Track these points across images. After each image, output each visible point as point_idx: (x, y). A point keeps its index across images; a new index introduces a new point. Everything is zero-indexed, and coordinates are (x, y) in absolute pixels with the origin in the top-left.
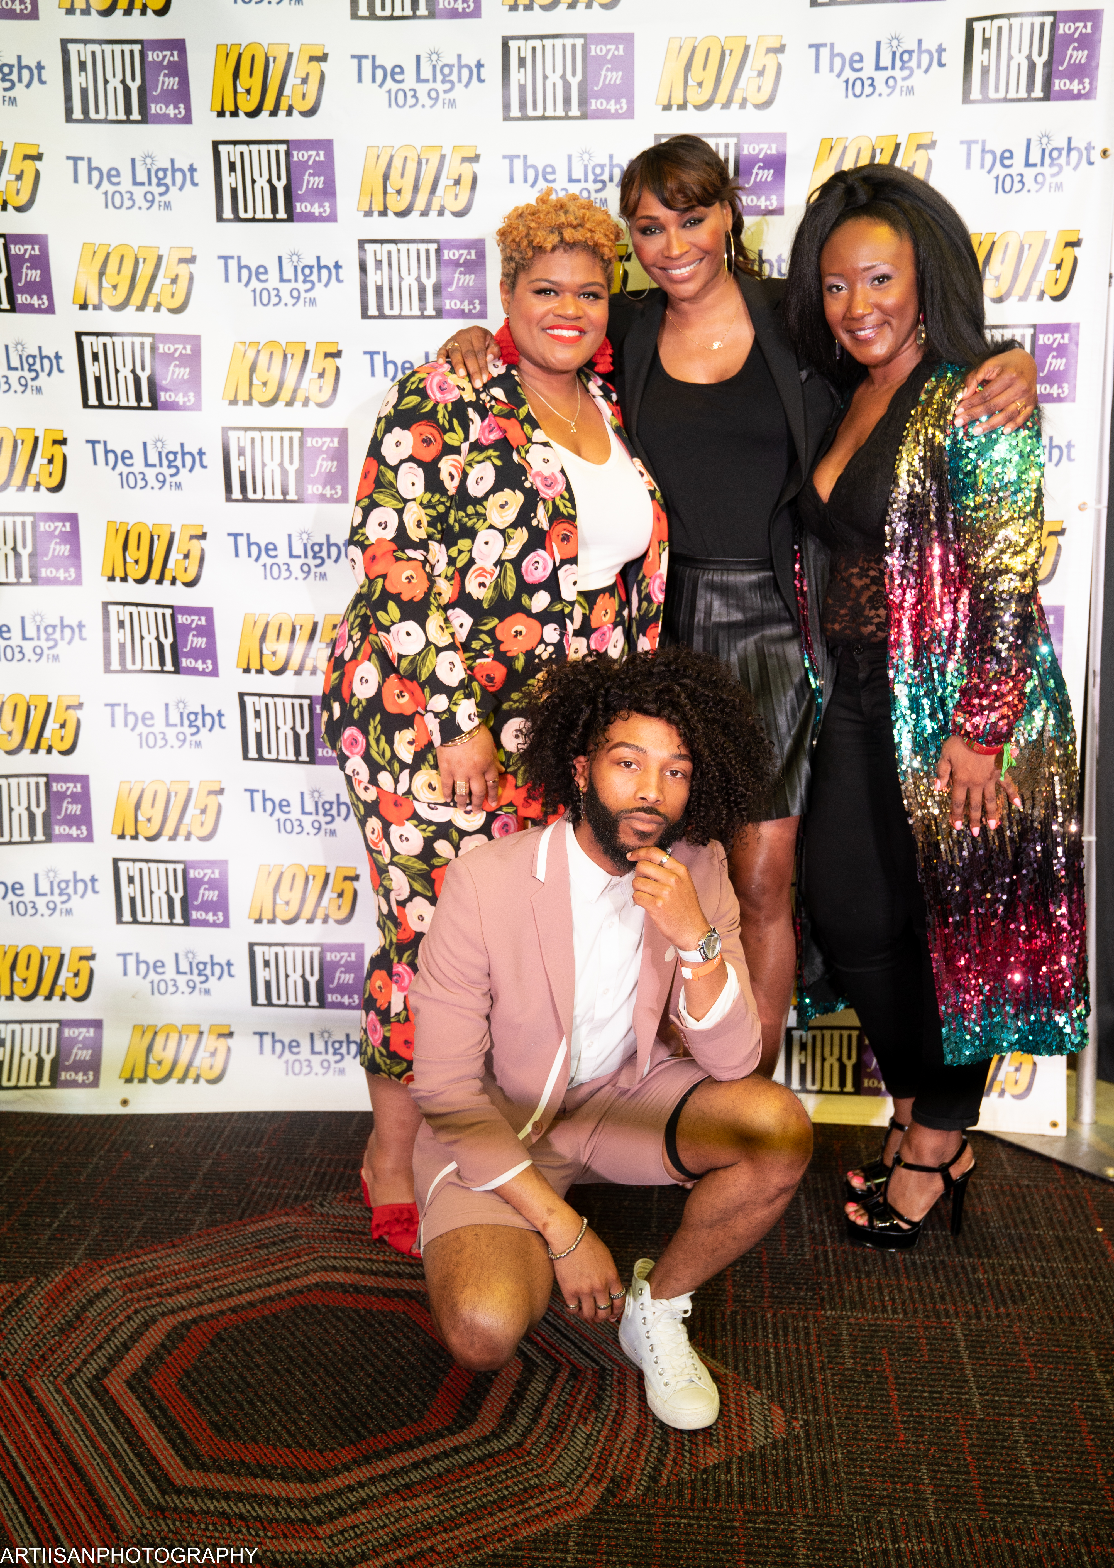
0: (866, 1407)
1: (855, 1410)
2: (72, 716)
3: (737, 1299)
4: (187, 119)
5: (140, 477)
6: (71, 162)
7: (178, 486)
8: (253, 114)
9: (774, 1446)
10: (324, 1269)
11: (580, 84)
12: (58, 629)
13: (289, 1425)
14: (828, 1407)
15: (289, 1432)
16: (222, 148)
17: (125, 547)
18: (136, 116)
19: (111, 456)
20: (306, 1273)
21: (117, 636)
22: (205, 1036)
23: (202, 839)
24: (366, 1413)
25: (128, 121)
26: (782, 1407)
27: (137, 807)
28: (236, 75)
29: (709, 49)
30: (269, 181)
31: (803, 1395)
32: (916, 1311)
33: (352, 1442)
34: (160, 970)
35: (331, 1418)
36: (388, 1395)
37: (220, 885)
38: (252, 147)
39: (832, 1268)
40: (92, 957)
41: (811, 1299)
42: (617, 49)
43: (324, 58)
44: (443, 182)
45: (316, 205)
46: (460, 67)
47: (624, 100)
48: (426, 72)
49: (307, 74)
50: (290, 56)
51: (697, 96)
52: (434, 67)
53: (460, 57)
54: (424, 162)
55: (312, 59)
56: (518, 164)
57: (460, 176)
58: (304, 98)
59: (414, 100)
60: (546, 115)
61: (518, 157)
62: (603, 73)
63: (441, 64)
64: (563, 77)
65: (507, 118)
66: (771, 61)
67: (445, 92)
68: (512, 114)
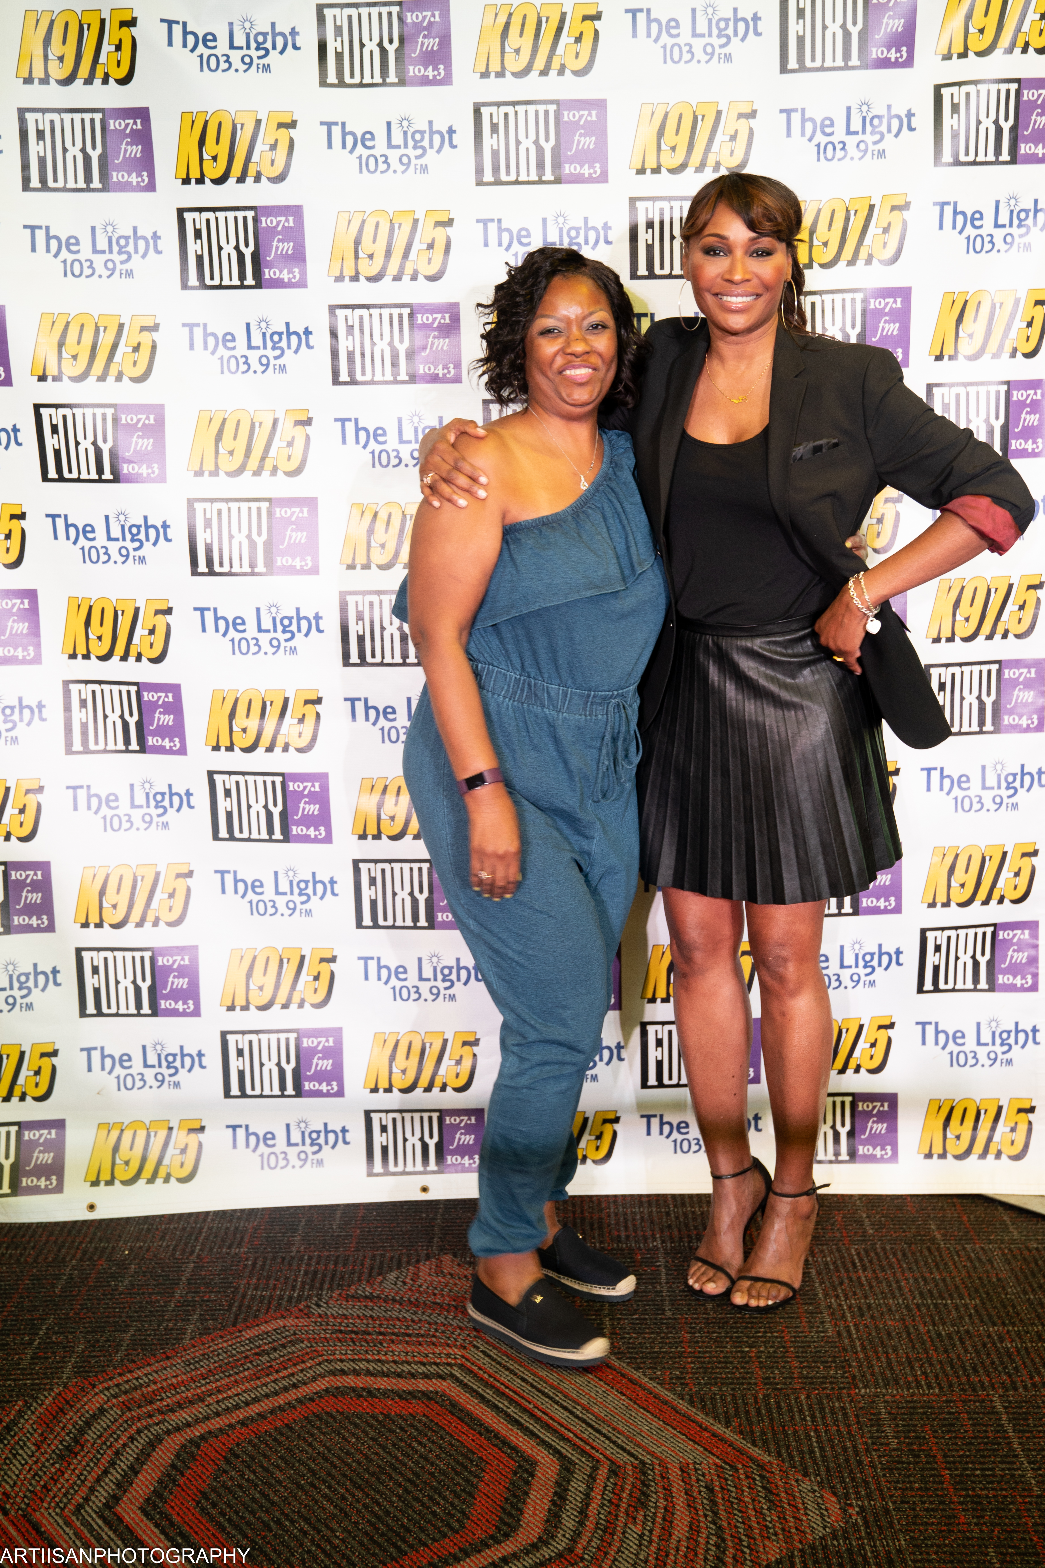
0: (920, 1489)
1: (909, 1493)
2: (31, 801)
3: (767, 1381)
4: (151, 187)
5: (102, 551)
6: (28, 231)
7: (142, 560)
8: (220, 181)
9: (835, 1537)
10: (333, 1373)
11: (553, 149)
12: (17, 710)
13: (323, 1544)
14: (881, 1491)
15: (324, 1551)
16: (189, 217)
17: (88, 623)
18: (96, 184)
19: (72, 531)
20: (314, 1379)
21: (78, 716)
22: (175, 1132)
23: (170, 924)
24: (403, 1526)
25: (88, 190)
26: (834, 1494)
27: (102, 893)
28: (202, 142)
29: (681, 115)
30: (237, 248)
31: (853, 1479)
32: (950, 1385)
33: (393, 1559)
34: (126, 1064)
35: (366, 1534)
36: (423, 1505)
37: (191, 973)
38: (219, 214)
39: (858, 1344)
40: (55, 1053)
41: (842, 1377)
42: (590, 115)
43: (293, 125)
44: (416, 246)
45: (286, 271)
46: (432, 133)
47: (598, 165)
48: (397, 138)
49: (276, 141)
50: (258, 122)
51: (670, 160)
52: (405, 133)
53: (430, 123)
54: (396, 226)
55: (281, 125)
56: (493, 227)
57: (433, 240)
58: (272, 164)
59: (385, 166)
60: (520, 179)
61: (492, 220)
62: (576, 138)
63: (412, 130)
64: (536, 142)
65: (480, 183)
66: (743, 126)
67: (417, 157)
68: (485, 179)
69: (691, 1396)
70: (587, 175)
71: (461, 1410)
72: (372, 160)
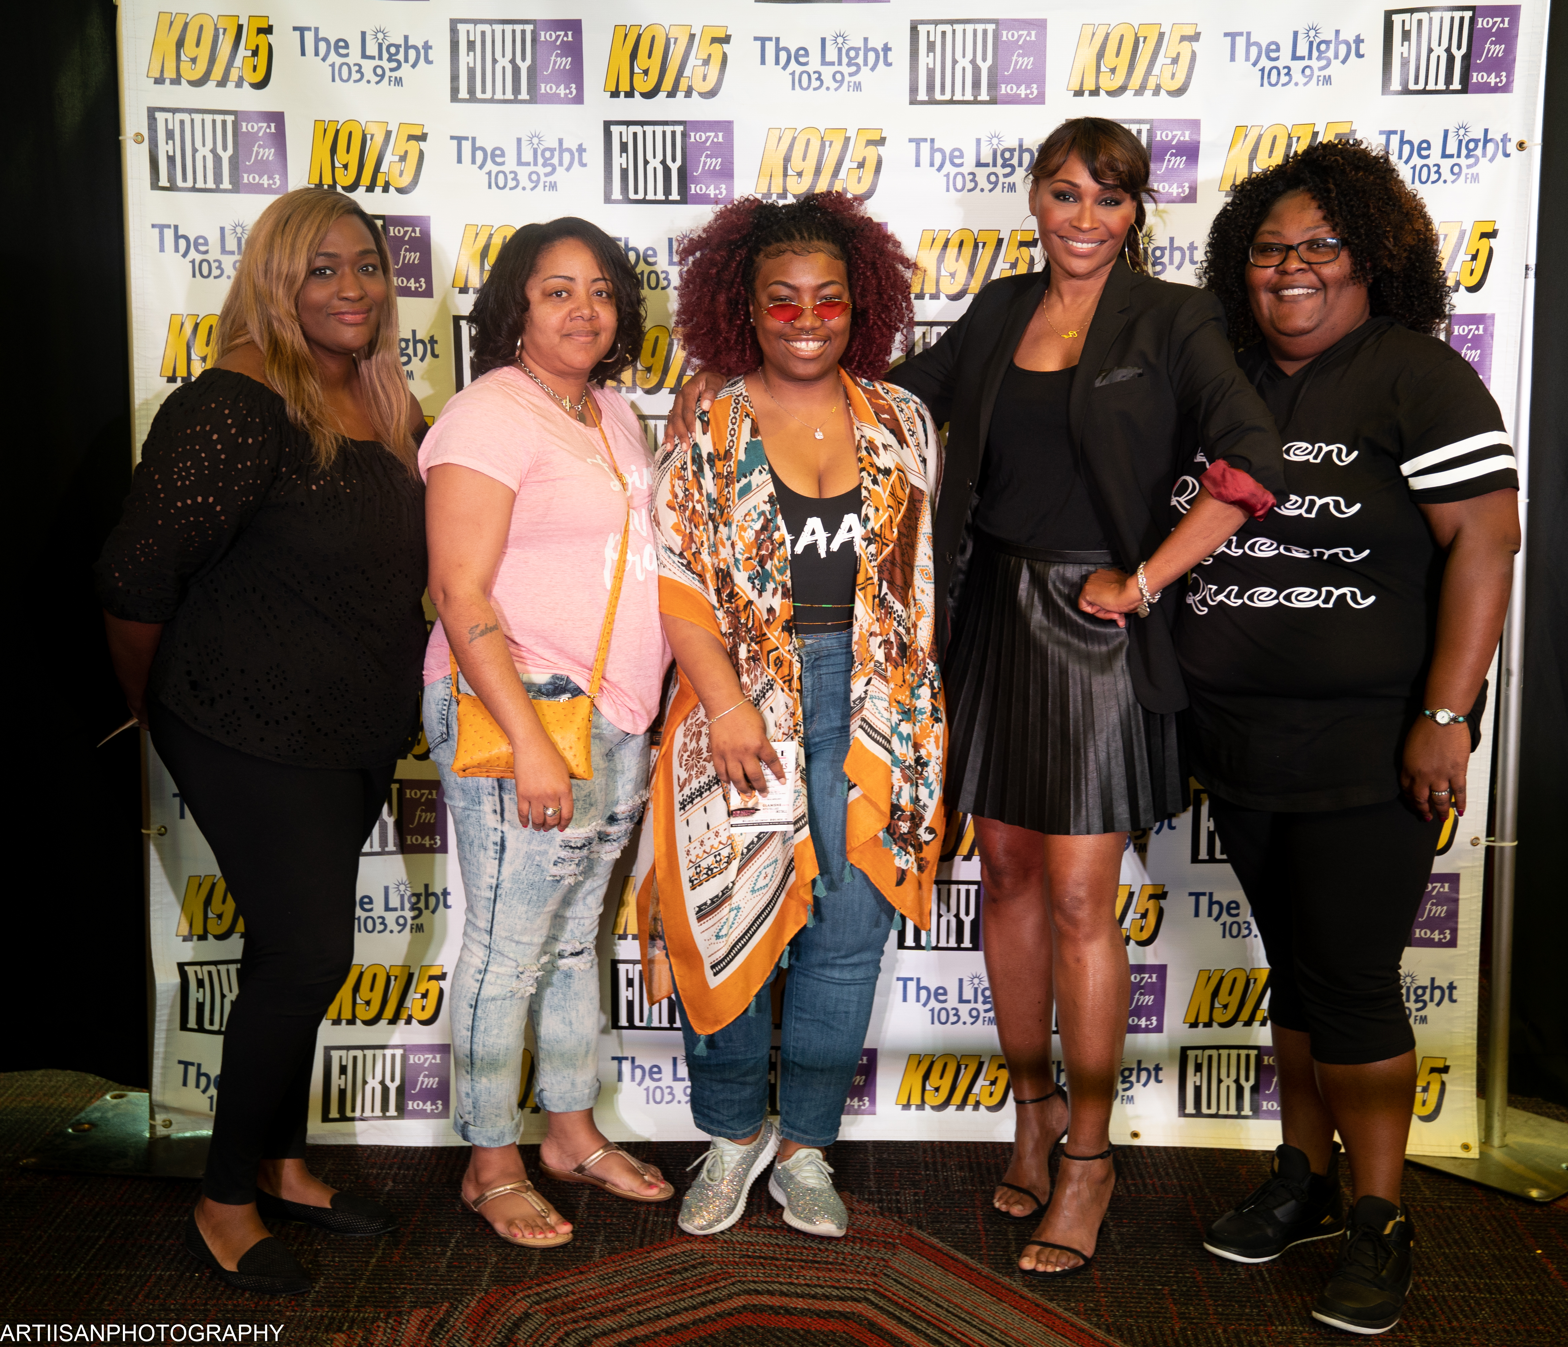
3: (1182, 1315)
4: (579, 99)
6: (455, 142)
8: (649, 95)
10: (748, 1292)
11: (990, 69)
16: (615, 130)
18: (524, 95)
20: (730, 1296)
25: (515, 101)
28: (634, 56)
29: (1122, 36)
30: (663, 162)
38: (646, 128)
40: (443, 976)
41: (1258, 1315)
42: (1029, 34)
43: (726, 40)
44: (847, 164)
45: (712, 187)
46: (867, 50)
47: (1035, 86)
48: (832, 55)
49: (710, 55)
50: (692, 36)
51: (1108, 82)
52: (840, 50)
53: (866, 40)
54: (827, 144)
55: (714, 40)
56: (925, 147)
57: (864, 159)
58: (704, 79)
59: (818, 83)
60: (955, 98)
61: (925, 140)
62: (1014, 58)
63: (847, 47)
64: (973, 62)
65: (914, 102)
66: (1186, 49)
67: (851, 75)
68: (919, 98)
69: (1108, 1326)
70: (1023, 96)
71: (881, 1330)
72: (805, 76)
